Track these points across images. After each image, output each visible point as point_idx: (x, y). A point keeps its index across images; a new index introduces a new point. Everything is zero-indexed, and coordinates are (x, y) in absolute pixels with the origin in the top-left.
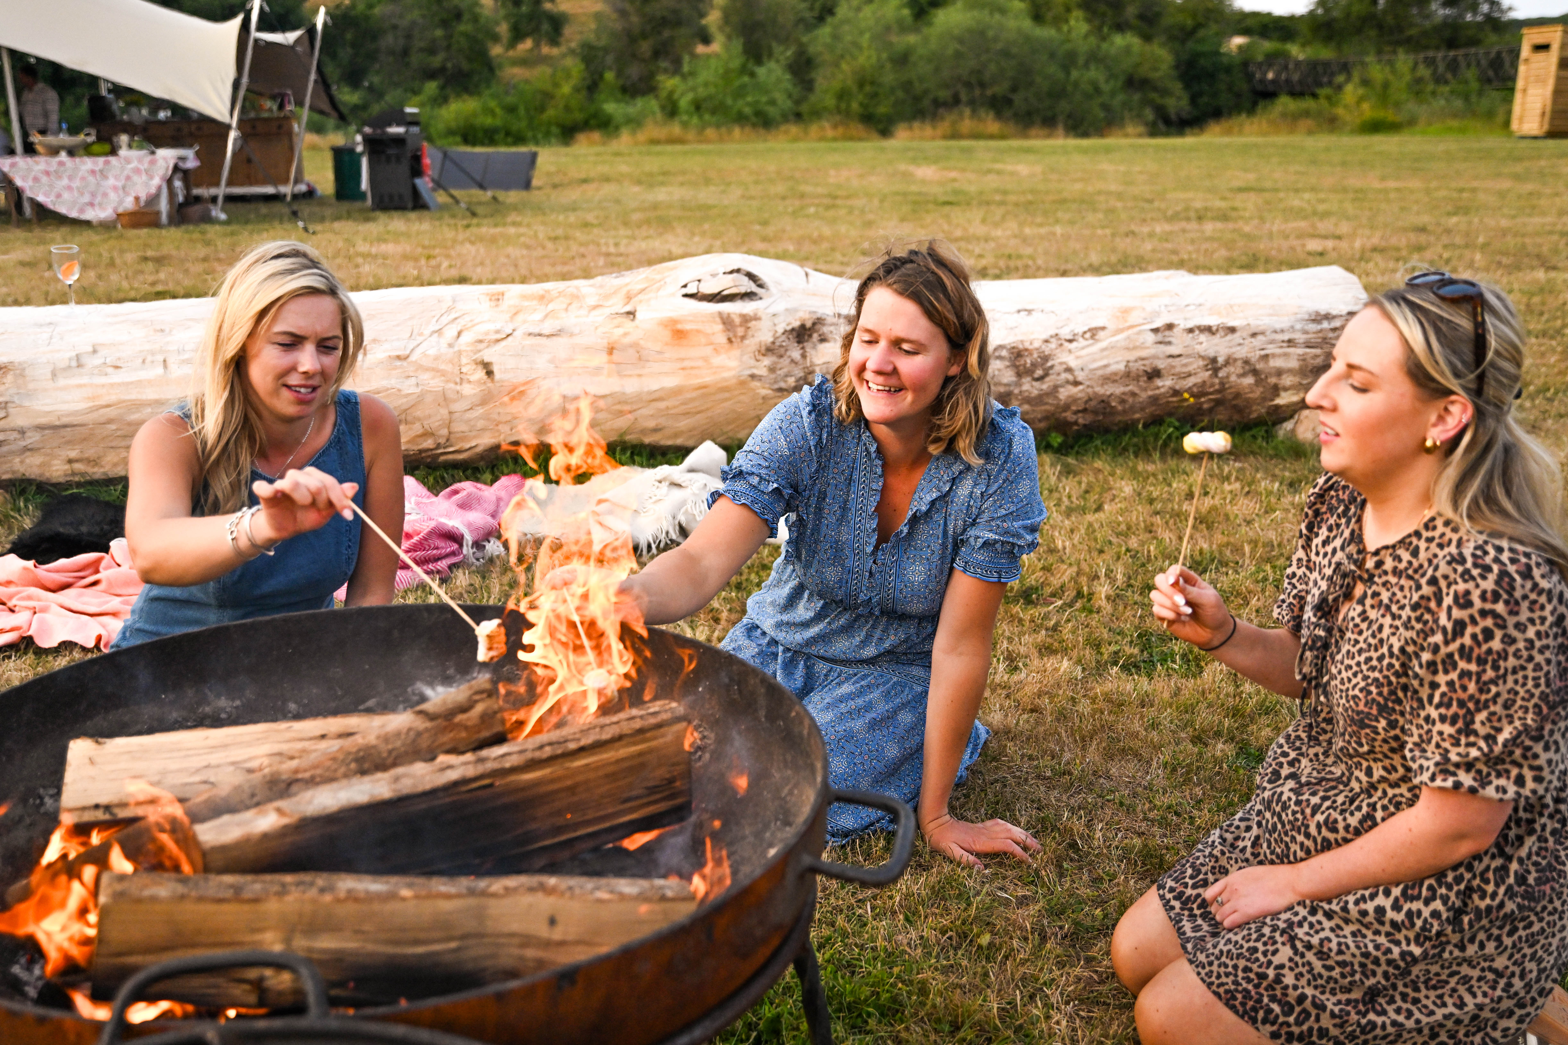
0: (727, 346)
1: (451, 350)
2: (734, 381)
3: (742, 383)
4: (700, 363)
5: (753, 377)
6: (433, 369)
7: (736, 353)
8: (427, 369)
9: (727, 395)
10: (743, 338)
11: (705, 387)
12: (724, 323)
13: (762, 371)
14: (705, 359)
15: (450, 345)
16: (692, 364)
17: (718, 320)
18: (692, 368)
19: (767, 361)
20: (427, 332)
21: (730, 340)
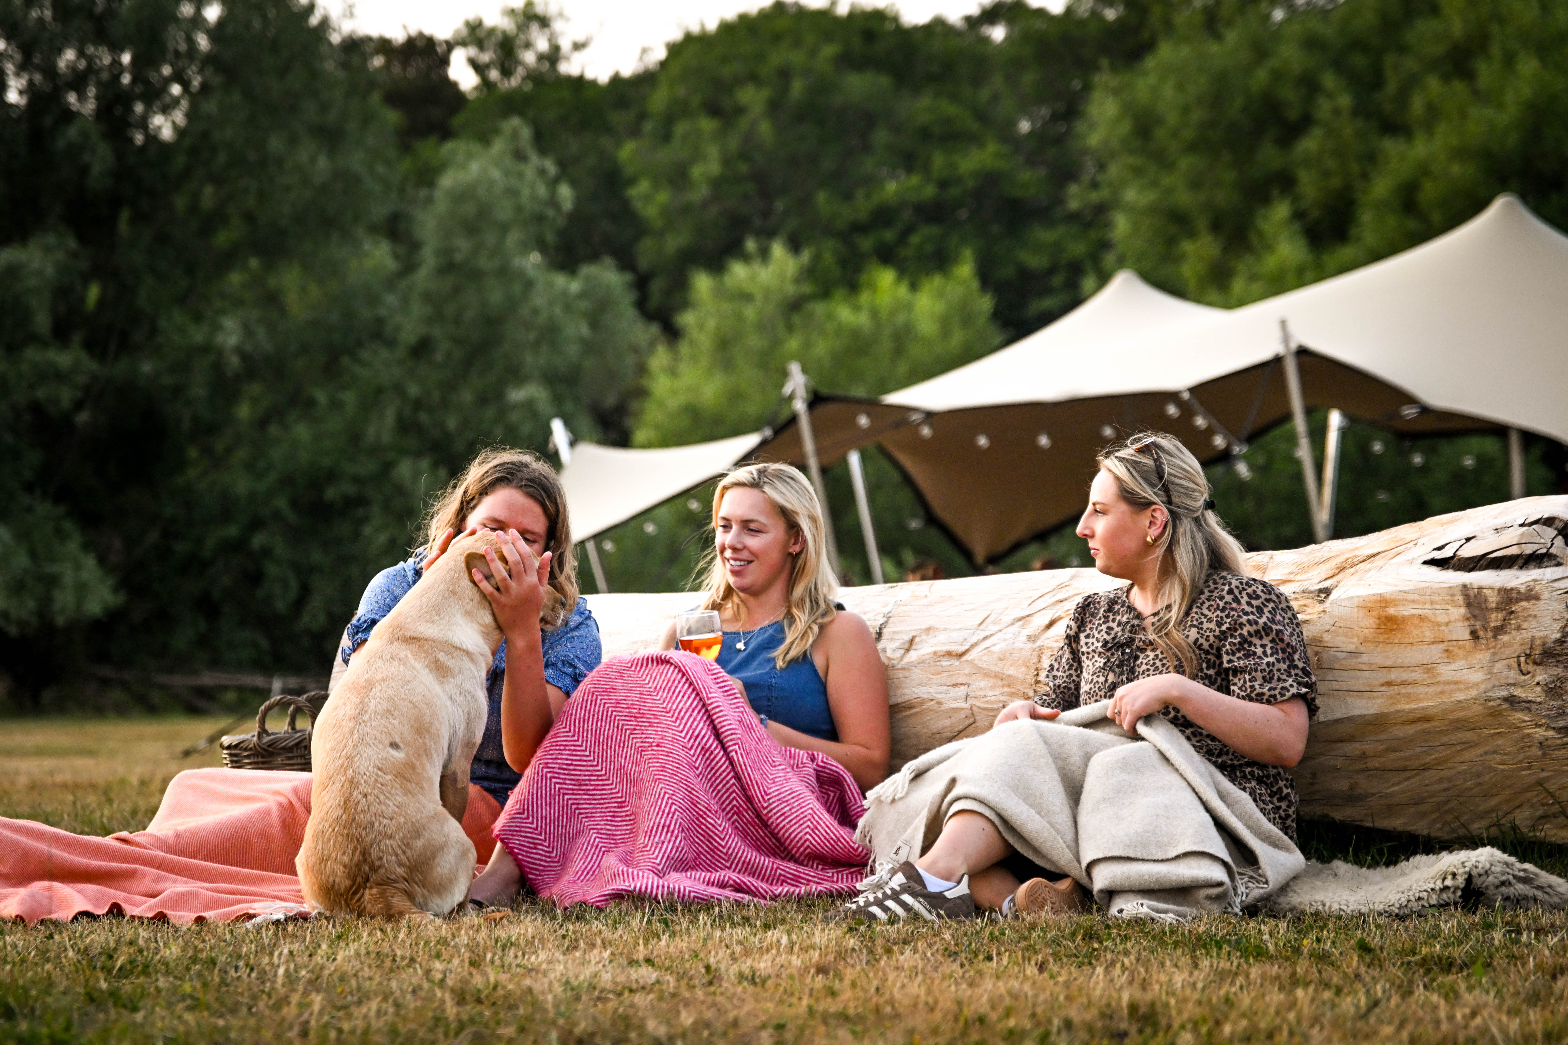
0: (1469, 645)
1: (1030, 645)
2: (1477, 709)
3: (1495, 714)
4: (1417, 675)
5: (1511, 700)
6: (996, 676)
7: (1482, 656)
8: (987, 674)
9: (1468, 736)
10: (1499, 630)
11: (1426, 719)
12: (1469, 605)
13: (1535, 694)
14: (1428, 668)
15: (1032, 638)
16: (1405, 676)
17: (1460, 598)
18: (1403, 683)
19: (1542, 675)
20: (1008, 619)
21: (1474, 635)
